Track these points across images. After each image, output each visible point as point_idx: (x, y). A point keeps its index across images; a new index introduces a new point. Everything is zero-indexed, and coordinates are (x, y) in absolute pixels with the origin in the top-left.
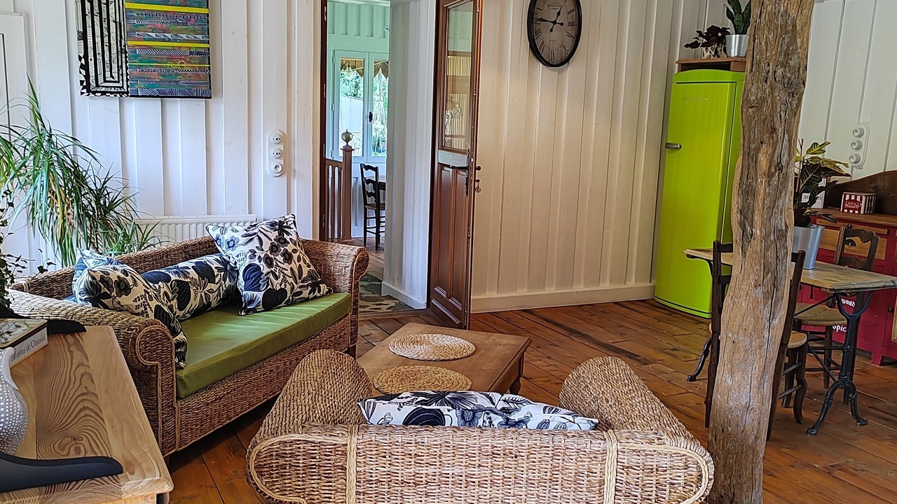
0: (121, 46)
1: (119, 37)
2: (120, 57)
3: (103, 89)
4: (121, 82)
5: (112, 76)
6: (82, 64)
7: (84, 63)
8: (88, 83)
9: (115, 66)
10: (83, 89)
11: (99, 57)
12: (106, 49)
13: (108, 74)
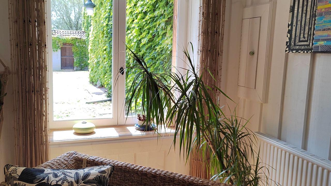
0: (313, 12)
1: (313, 4)
2: (311, 20)
3: (297, 47)
4: (309, 41)
5: (304, 37)
6: (289, 29)
7: (290, 29)
8: (290, 44)
9: (307, 28)
10: (287, 48)
11: (299, 23)
12: (304, 15)
13: (302, 36)
